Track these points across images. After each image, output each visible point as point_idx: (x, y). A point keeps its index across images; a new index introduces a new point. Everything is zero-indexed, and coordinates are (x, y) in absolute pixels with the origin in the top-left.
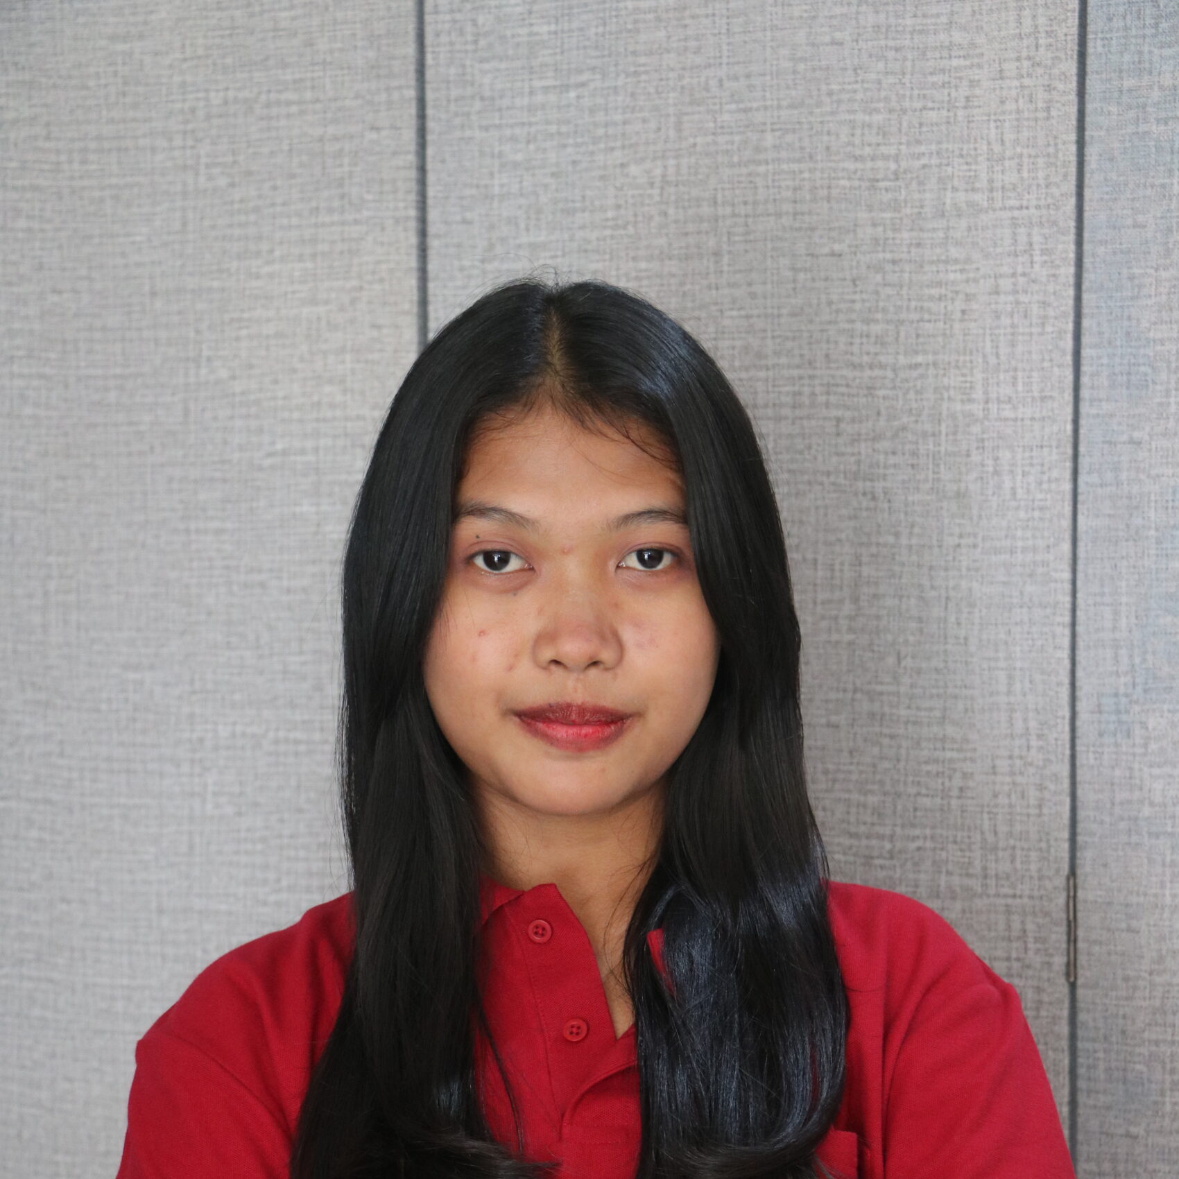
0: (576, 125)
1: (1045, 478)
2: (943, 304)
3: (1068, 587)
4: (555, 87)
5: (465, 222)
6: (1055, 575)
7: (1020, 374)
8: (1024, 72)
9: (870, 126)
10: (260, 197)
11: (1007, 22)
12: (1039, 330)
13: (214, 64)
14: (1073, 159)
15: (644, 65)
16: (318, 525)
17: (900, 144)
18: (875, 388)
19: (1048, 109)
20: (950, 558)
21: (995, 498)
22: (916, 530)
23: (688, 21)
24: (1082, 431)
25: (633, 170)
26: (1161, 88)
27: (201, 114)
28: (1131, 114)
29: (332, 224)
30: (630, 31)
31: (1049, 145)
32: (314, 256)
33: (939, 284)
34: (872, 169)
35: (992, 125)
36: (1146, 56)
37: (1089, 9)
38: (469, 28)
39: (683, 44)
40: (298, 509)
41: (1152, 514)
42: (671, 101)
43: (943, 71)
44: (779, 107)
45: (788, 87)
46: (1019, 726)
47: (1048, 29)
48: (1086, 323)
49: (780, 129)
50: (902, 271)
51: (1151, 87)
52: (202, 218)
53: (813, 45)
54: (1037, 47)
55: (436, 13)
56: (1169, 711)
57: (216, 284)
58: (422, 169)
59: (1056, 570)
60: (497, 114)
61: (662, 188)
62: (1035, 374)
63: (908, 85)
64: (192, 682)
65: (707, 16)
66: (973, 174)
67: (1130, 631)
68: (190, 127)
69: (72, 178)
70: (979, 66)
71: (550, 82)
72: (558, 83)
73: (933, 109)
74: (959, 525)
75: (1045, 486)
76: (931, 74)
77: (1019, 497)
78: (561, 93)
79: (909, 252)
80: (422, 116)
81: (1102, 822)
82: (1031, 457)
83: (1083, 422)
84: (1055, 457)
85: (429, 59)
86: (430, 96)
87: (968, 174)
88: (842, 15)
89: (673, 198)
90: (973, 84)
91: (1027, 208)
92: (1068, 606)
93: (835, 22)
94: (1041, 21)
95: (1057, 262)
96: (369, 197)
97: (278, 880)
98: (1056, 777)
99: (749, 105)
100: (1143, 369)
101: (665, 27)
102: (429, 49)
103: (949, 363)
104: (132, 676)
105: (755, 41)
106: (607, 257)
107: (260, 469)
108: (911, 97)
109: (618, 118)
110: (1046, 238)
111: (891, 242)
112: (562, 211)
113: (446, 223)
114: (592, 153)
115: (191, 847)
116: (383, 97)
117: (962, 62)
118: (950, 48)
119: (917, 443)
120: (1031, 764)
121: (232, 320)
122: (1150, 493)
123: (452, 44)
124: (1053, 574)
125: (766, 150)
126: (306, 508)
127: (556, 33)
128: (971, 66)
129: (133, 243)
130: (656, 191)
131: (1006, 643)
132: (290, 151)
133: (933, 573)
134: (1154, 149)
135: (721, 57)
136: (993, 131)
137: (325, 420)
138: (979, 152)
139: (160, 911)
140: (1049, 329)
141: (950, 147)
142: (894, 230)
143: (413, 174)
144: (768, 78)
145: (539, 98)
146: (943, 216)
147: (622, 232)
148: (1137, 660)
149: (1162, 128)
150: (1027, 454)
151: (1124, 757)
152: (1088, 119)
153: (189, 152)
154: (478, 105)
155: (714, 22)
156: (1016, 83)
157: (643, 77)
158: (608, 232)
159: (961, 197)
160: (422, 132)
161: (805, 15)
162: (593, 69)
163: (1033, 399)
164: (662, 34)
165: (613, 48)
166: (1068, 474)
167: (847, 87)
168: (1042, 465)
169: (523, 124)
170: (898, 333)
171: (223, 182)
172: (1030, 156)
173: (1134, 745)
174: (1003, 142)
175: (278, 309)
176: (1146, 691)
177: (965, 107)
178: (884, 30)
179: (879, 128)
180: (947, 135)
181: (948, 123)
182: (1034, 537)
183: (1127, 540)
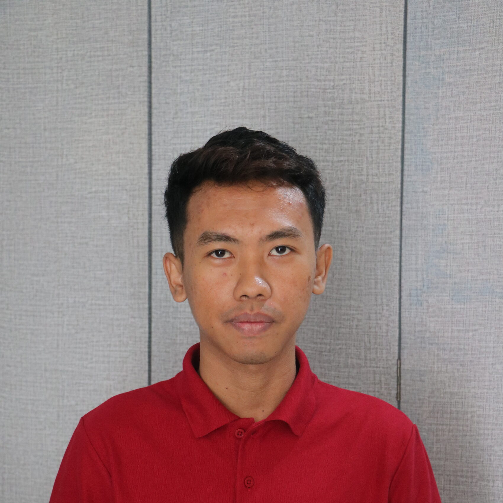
0: (210, 66)
1: (390, 205)
2: (351, 137)
3: (398, 247)
5: (166, 103)
6: (393, 243)
7: (381, 165)
8: (383, 48)
9: (323, 68)
10: (87, 92)
11: (376, 29)
12: (388, 148)
13: (70, 41)
14: (401, 82)
15: (236, 43)
16: (109, 220)
17: (335, 75)
18: (325, 170)
19: (392, 63)
20: (353, 236)
21: (371, 213)
22: (340, 225)
23: (253, 27)
24: (404, 187)
25: (232, 84)
26: (435, 55)
27: (64, 60)
28: (424, 65)
29: (115, 103)
30: (231, 30)
31: (392, 77)
32: (108, 115)
33: (350, 130)
34: (324, 85)
35: (370, 68)
36: (429, 43)
37: (408, 25)
38: (169, 28)
39: (251, 35)
40: (101, 214)
41: (431, 220)
42: (247, 57)
43: (351, 47)
44: (288, 60)
45: (292, 53)
46: (379, 301)
47: (392, 32)
48: (406, 145)
49: (289, 69)
50: (335, 124)
51: (431, 55)
52: (64, 101)
53: (302, 36)
54: (388, 39)
55: (156, 22)
56: (437, 296)
57: (69, 126)
58: (150, 83)
59: (394, 241)
60: (179, 61)
61: (243, 91)
62: (386, 165)
63: (338, 53)
64: (59, 280)
65: (261, 25)
66: (363, 87)
67: (422, 265)
68: (60, 65)
69: (13, 84)
70: (365, 46)
71: (200, 49)
72: (203, 50)
73: (347, 62)
74: (357, 223)
75: (390, 208)
76: (347, 48)
77: (380, 212)
78: (204, 53)
79: (338, 117)
80: (150, 62)
81: (411, 339)
82: (385, 197)
83: (404, 184)
84: (394, 197)
85: (153, 40)
86: (153, 54)
87: (361, 87)
88: (313, 25)
89: (247, 95)
90: (363, 52)
91: (384, 101)
92: (398, 255)
93: (310, 28)
94: (389, 29)
95: (395, 122)
96: (129, 93)
97: (92, 359)
98: (393, 321)
99: (276, 59)
100: (428, 163)
101: (245, 29)
102: (153, 36)
103: (353, 160)
104: (35, 278)
105: (279, 34)
106: (222, 117)
107: (86, 198)
108: (339, 58)
109: (226, 63)
110: (391, 113)
111: (331, 113)
112: (204, 99)
113: (159, 103)
114: (216, 77)
115: (58, 345)
116: (135, 54)
117: (359, 44)
118: (354, 38)
119: (341, 191)
120: (384, 316)
121: (76, 140)
122: (430, 212)
123: (162, 34)
125: (283, 77)
126: (104, 214)
127: (202, 30)
128: (363, 46)
129: (37, 110)
130: (241, 92)
131: (375, 269)
132: (99, 75)
133: (347, 241)
134: (432, 79)
135: (266, 41)
136: (371, 71)
137: (111, 180)
138: (365, 79)
139: (46, 370)
140: (392, 147)
141: (354, 77)
142: (333, 108)
143: (146, 84)
144: (284, 49)
145: (195, 55)
146: (351, 103)
147: (228, 108)
148: (425, 276)
149: (435, 71)
150: (383, 196)
151: (420, 314)
152: (407, 67)
153: (59, 75)
154: (172, 58)
155: (263, 27)
156: (380, 52)
157: (236, 48)
158: (222, 108)
159: (358, 96)
160: (150, 68)
161: (299, 25)
162: (217, 44)
163: (386, 174)
164: (243, 31)
165: (224, 37)
166: (399, 204)
167: (314, 53)
168: (389, 200)
169: (189, 65)
170: (334, 148)
171: (72, 86)
172: (385, 81)
173: (423, 309)
174: (374, 75)
175: (93, 136)
176: (428, 288)
177: (360, 62)
178: (329, 31)
179: (327, 69)
180: (353, 72)
181: (353, 67)
182: (386, 228)
183: (421, 230)
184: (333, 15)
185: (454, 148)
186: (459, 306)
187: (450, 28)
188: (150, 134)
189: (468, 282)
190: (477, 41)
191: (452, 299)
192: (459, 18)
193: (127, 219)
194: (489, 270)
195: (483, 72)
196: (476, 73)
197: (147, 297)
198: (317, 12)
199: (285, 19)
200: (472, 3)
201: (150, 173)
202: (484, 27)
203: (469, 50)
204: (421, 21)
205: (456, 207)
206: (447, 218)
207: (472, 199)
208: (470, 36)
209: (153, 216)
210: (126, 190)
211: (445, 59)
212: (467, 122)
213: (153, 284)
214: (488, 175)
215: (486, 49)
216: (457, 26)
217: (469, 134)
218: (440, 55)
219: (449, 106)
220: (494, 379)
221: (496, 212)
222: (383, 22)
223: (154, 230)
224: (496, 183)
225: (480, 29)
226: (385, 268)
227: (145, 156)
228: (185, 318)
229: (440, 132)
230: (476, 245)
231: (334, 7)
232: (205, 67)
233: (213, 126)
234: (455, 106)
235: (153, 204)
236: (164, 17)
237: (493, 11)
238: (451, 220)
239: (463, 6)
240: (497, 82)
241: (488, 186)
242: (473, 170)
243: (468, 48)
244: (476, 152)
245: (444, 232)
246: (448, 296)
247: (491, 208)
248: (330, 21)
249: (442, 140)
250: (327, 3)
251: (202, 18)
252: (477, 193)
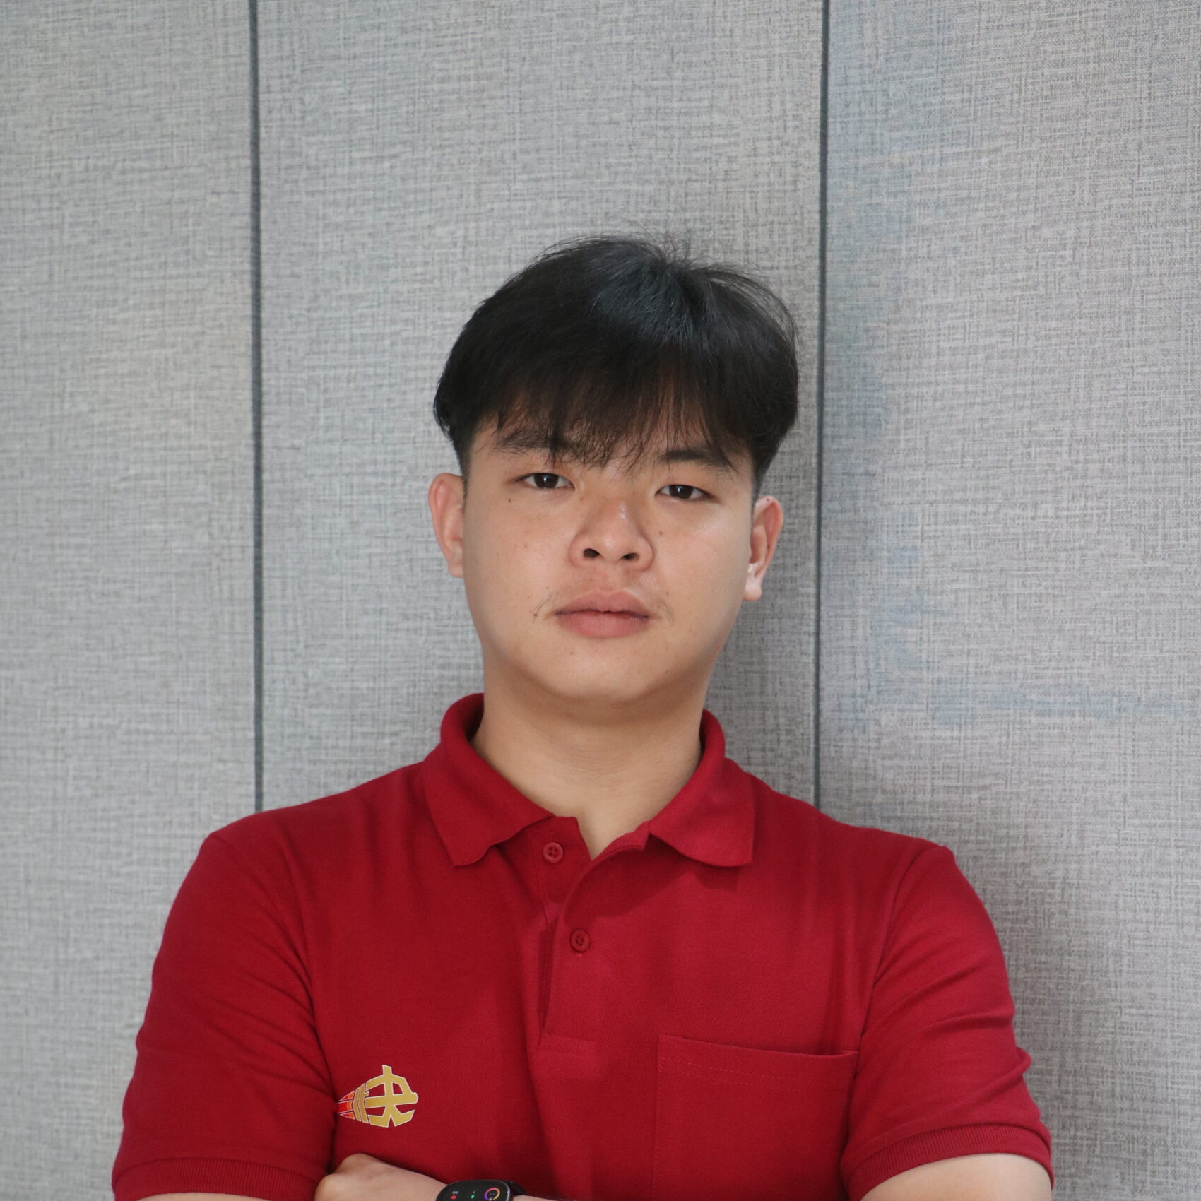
0: (390, 191)
1: (794, 504)
3: (813, 600)
4: (371, 158)
5: (293, 275)
6: (802, 590)
8: (774, 150)
9: (643, 195)
10: (116, 252)
11: (760, 107)
13: (77, 136)
14: (817, 226)
15: (448, 139)
16: (166, 541)
17: (669, 211)
19: (795, 183)
23: (486, 102)
24: (824, 464)
25: (439, 231)
26: (891, 165)
27: (65, 179)
28: (866, 188)
29: (178, 276)
30: (436, 110)
31: (796, 214)
32: (163, 304)
35: (748, 195)
36: (878, 138)
37: (830, 97)
38: (297, 106)
39: (482, 121)
40: (148, 527)
41: (885, 537)
42: (471, 171)
43: (705, 148)
44: (565, 178)
45: (572, 161)
46: (770, 721)
47: (795, 113)
48: (827, 369)
49: (565, 197)
51: (882, 165)
52: (66, 271)
53: (594, 124)
54: (785, 128)
55: (269, 92)
56: (899, 710)
57: (78, 329)
58: (256, 229)
59: (803, 586)
60: (321, 182)
61: (464, 248)
63: (675, 160)
64: (56, 678)
65: (502, 97)
66: (731, 238)
67: (866, 640)
68: (56, 190)
70: (736, 144)
71: (367, 154)
72: (374, 154)
73: (697, 181)
75: (793, 512)
76: (695, 150)
78: (377, 163)
80: (256, 182)
81: (841, 807)
82: (781, 487)
83: (825, 456)
84: (801, 486)
85: (263, 133)
86: (263, 164)
87: (727, 238)
88: (618, 98)
89: (473, 256)
90: (731, 160)
91: (778, 268)
92: (813, 617)
93: (612, 104)
94: (789, 106)
95: (804, 316)
96: (210, 253)
97: (130, 854)
98: (802, 768)
99: (539, 175)
100: (877, 410)
101: (467, 107)
102: (262, 124)
105: (543, 120)
106: (416, 307)
107: (116, 491)
108: (678, 171)
109: (426, 185)
110: (793, 295)
112: (378, 266)
113: (278, 276)
114: (404, 216)
115: (55, 825)
116: (223, 165)
117: (721, 140)
118: (711, 128)
120: (781, 756)
121: (91, 360)
122: (882, 518)
123: (282, 119)
124: (800, 589)
125: (553, 215)
126: (155, 526)
127: (372, 110)
128: (730, 144)
129: (6, 292)
130: (459, 250)
131: (760, 649)
132: (143, 212)
134: (885, 219)
135: (514, 133)
136: (748, 200)
137: (171, 449)
138: (736, 219)
141: (712, 214)
143: (248, 233)
144: (555, 152)
145: (358, 168)
147: (430, 286)
148: (872, 665)
149: (891, 200)
150: (778, 484)
151: (860, 750)
152: (829, 192)
153: (55, 213)
154: (305, 173)
155: (509, 103)
156: (768, 159)
157: (447, 150)
158: (417, 286)
159: (721, 258)
160: (256, 196)
161: (587, 98)
162: (404, 143)
164: (464, 113)
165: (422, 125)
166: (813, 501)
167: (623, 161)
168: (791, 493)
169: (344, 190)
171: (84, 239)
172: (780, 223)
173: (869, 740)
174: (756, 211)
175: (132, 351)
176: (879, 692)
177: (724, 180)
178: (654, 111)
179: (651, 197)
180: (709, 204)
181: (710, 193)
182: (784, 557)
183: (863, 560)
184: (664, 75)
185: (936, 375)
186: (948, 734)
187: (925, 105)
188: (257, 346)
189: (967, 678)
190: (984, 132)
191: (933, 718)
192: (943, 81)
193: (206, 538)
194: (1014, 652)
195: (997, 203)
196: (982, 205)
197: (252, 714)
198: (628, 70)
199: (557, 84)
200: (972, 49)
201: (258, 435)
202: (998, 103)
203: (967, 153)
204: (859, 88)
205: (941, 509)
206: (919, 534)
207: (976, 489)
208: (968, 121)
209: (265, 530)
210: (205, 472)
211: (913, 173)
212: (964, 317)
213: (266, 685)
214: (1011, 435)
215: (1005, 152)
216: (939, 98)
217: (967, 343)
218: (903, 166)
219: (923, 280)
220: (1027, 899)
221: (1030, 521)
222: (775, 91)
223: (266, 564)
224: (1029, 454)
225: (989, 106)
226: (783, 646)
227: (246, 395)
228: (336, 763)
229: (903, 338)
230: (985, 593)
231: (665, 57)
232: (379, 195)
233: (398, 327)
234: (937, 280)
235: (265, 505)
236: (287, 81)
237: (1018, 66)
238: (930, 538)
239: (953, 54)
240: (1030, 225)
241: (1011, 461)
242: (977, 426)
243: (963, 149)
244: (984, 384)
245: (913, 565)
246: (922, 710)
247: (1018, 511)
248: (657, 89)
249: (908, 358)
250: (650, 49)
251: (373, 82)
252: (988, 477)
